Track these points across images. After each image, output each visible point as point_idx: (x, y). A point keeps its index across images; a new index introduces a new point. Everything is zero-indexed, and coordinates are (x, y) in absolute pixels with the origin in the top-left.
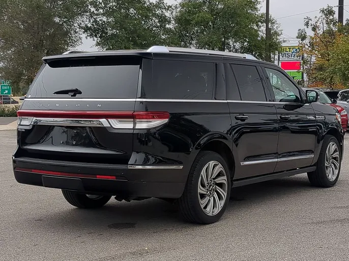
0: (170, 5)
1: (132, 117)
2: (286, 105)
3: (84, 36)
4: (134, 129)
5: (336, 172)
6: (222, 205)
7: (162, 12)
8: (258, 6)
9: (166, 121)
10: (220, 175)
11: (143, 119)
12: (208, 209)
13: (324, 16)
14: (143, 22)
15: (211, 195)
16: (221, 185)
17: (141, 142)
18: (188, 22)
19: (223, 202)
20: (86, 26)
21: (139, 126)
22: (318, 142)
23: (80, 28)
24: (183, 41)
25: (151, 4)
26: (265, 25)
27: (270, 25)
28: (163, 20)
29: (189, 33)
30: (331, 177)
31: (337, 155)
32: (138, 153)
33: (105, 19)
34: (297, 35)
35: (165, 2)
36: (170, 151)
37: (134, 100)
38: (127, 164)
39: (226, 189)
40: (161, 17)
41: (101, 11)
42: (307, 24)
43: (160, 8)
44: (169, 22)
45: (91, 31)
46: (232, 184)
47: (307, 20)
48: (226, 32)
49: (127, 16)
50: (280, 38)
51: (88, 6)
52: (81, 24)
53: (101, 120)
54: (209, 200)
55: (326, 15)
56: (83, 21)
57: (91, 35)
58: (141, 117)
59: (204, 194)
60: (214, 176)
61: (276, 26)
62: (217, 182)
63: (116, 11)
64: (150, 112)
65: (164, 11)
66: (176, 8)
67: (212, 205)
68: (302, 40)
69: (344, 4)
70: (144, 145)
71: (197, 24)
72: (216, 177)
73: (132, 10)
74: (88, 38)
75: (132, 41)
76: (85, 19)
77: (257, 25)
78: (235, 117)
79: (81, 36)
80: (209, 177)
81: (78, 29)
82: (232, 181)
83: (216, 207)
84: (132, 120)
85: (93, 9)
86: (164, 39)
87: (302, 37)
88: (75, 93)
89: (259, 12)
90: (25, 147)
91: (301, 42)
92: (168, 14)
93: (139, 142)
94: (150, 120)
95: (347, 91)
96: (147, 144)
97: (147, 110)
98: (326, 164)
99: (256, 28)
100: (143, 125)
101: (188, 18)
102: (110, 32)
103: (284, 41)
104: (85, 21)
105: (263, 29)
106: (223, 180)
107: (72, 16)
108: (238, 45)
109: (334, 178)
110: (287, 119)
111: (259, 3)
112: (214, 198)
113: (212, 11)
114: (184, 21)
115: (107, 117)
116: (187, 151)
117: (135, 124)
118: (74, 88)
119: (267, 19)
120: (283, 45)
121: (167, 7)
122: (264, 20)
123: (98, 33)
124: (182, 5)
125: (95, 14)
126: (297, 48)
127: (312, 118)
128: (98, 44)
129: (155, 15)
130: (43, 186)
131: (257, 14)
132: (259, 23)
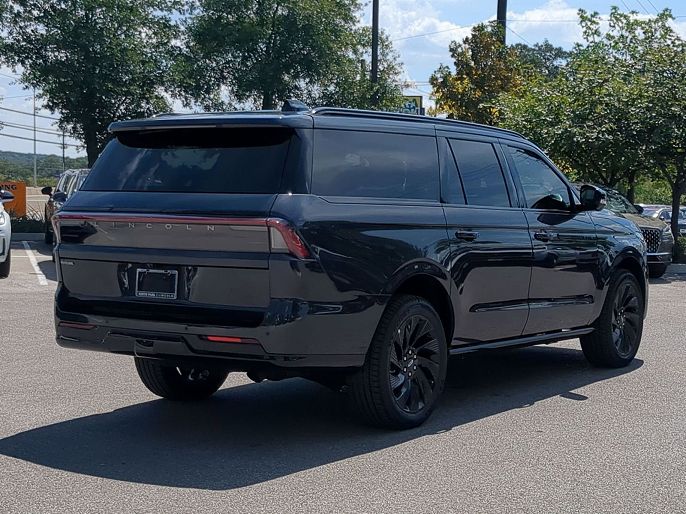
8: (357, 14)
26: (370, 50)
27: (379, 53)
50: (400, 79)
61: (391, 54)
77: (355, 52)
89: (358, 25)
99: (351, 55)
103: (407, 86)
111: (359, 7)
119: (375, 39)
122: (367, 42)
128: (25, 79)
131: (354, 28)
132: (359, 47)
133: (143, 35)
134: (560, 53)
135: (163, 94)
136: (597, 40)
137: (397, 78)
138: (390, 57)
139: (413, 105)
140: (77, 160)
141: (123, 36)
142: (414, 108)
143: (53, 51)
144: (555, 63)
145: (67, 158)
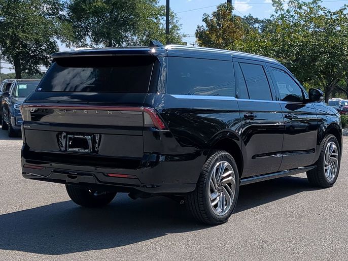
26: (165, 18)
27: (170, 19)
77: (156, 18)
89: (159, 4)
99: (155, 20)
103: (185, 36)
105: (163, 21)
119: (167, 12)
122: (163, 13)
131: (156, 6)
132: (158, 16)
133: (45, 8)
134: (257, 21)
135: (56, 39)
136: (283, 13)
137: (178, 32)
138: (175, 21)
140: (8, 75)
141: (34, 9)
144: (254, 26)
145: (3, 74)
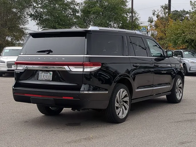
0: (79, 3)
1: (83, 65)
2: (156, 59)
3: (29, 19)
4: (83, 71)
5: (181, 95)
6: (127, 113)
7: (74, 6)
8: (127, 4)
9: (99, 67)
10: (125, 96)
11: (88, 66)
12: (120, 115)
13: (163, 10)
14: (63, 12)
15: (121, 107)
16: (126, 102)
17: (87, 78)
18: (89, 12)
19: (127, 111)
20: (31, 14)
21: (86, 70)
22: (173, 79)
23: (28, 15)
24: (86, 23)
25: (68, 2)
26: (131, 14)
27: (133, 15)
28: (75, 11)
29: (89, 18)
30: (179, 97)
31: (181, 86)
32: (85, 84)
33: (42, 10)
34: (148, 20)
35: (76, 1)
36: (102, 83)
37: (83, 56)
38: (80, 91)
39: (129, 104)
40: (73, 9)
41: (40, 6)
42: (154, 14)
43: (73, 4)
44: (78, 12)
45: (34, 17)
46: (131, 101)
47: (154, 12)
48: (110, 18)
49: (54, 8)
50: (139, 22)
51: (32, 3)
52: (28, 12)
53: (64, 67)
54: (120, 110)
55: (164, 9)
56: (29, 11)
57: (34, 19)
58: (87, 65)
59: (118, 107)
60: (122, 97)
61: (137, 15)
62: (124, 100)
63: (48, 5)
64: (91, 62)
65: (75, 6)
66: (82, 4)
67: (122, 113)
68: (151, 23)
69: (171, 3)
70: (88, 80)
71: (94, 13)
72: (124, 97)
73: (57, 5)
74: (32, 20)
75: (57, 22)
76: (30, 9)
78: (133, 65)
79: (28, 19)
80: (120, 98)
81: (26, 16)
82: (131, 100)
83: (124, 114)
84: (83, 67)
85: (35, 4)
86: (75, 22)
87: (151, 21)
88: (49, 52)
89: (128, 7)
90: (19, 82)
91: (150, 24)
92: (77, 8)
93: (86, 79)
94: (92, 67)
95: (176, 51)
96: (90, 80)
97: (90, 61)
98: (176, 91)
99: (126, 16)
100: (88, 70)
101: (89, 10)
102: (44, 17)
103: (141, 23)
104: (31, 11)
106: (127, 99)
107: (23, 8)
108: (115, 25)
109: (180, 98)
110: (158, 66)
111: (127, 2)
112: (123, 109)
113: (102, 6)
114: (86, 12)
115: (68, 65)
116: (110, 84)
117: (84, 69)
118: (49, 49)
119: (132, 11)
120: (141, 25)
121: (77, 4)
122: (130, 12)
123: (38, 18)
124: (85, 3)
125: (36, 7)
126: (144, 27)
127: (169, 65)
128: (38, 24)
129: (70, 8)
130: (31, 103)
131: (126, 8)
132: (128, 13)
134: (187, 13)
139: (145, 28)
142: (145, 29)
143: (45, 16)
144: (186, 16)
